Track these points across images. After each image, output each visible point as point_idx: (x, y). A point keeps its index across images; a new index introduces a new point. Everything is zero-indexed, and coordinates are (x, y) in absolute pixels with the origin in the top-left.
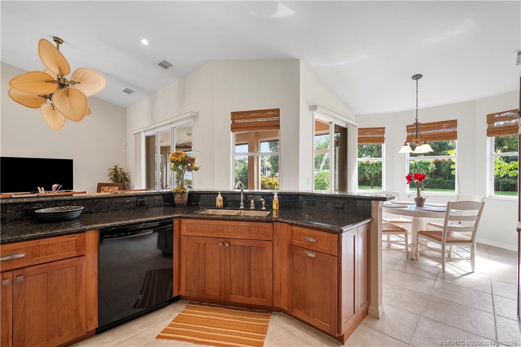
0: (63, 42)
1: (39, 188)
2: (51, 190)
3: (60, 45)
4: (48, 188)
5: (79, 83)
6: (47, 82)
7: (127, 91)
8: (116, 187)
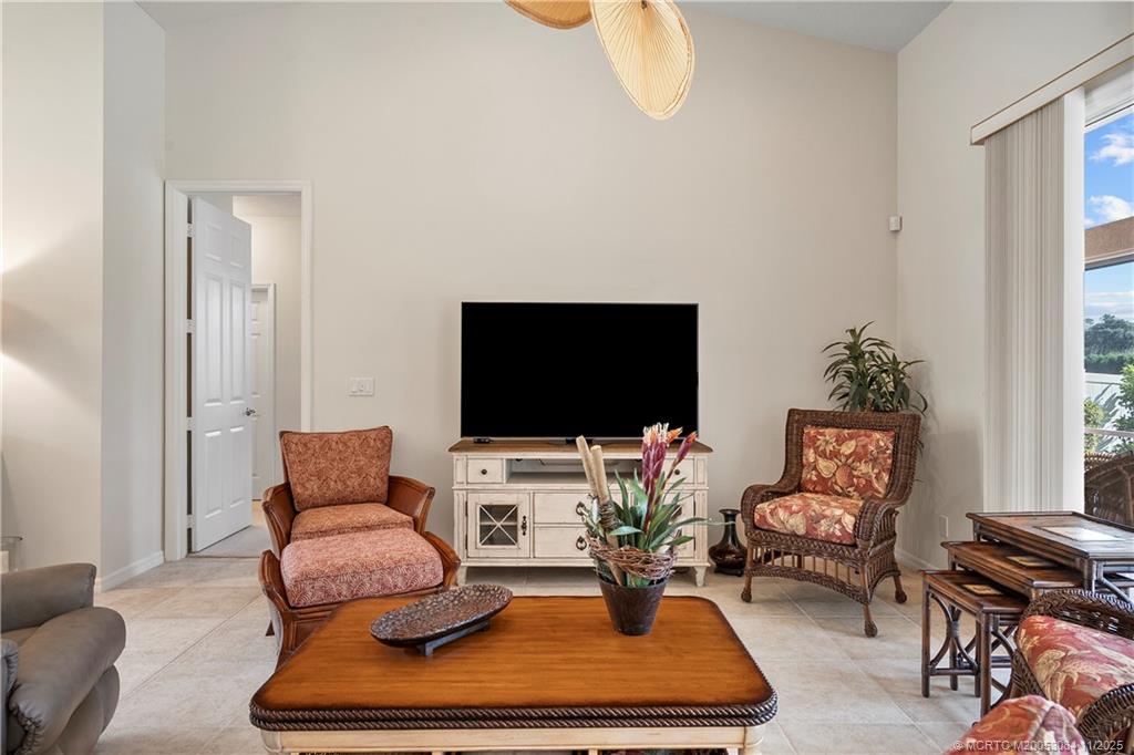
8: (877, 435)
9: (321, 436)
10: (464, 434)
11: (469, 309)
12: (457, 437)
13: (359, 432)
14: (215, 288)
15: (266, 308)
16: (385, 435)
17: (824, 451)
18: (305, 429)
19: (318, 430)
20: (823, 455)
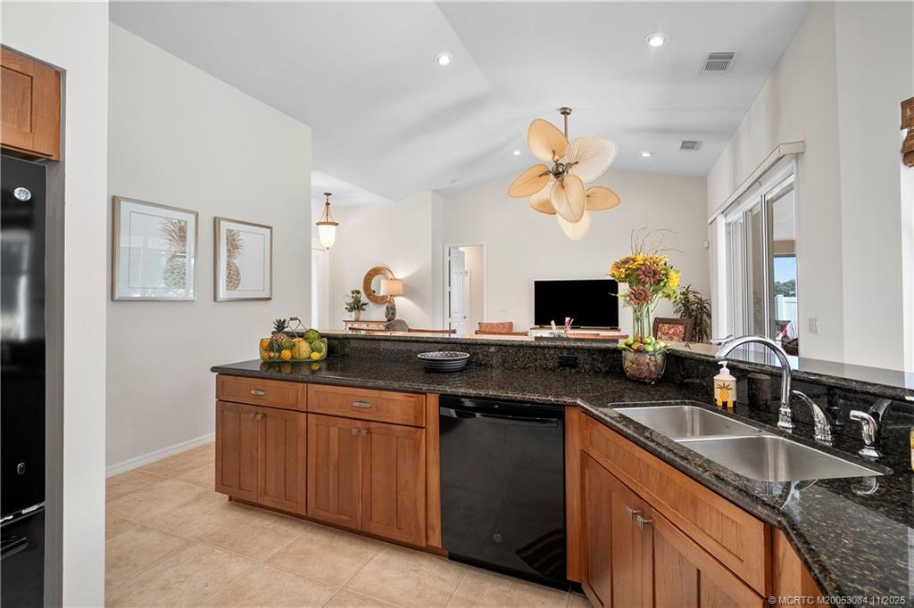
0: (571, 110)
1: (553, 322)
2: (564, 324)
3: (568, 116)
4: (560, 323)
5: (577, 163)
6: (540, 176)
7: (688, 145)
8: (680, 327)
9: (491, 324)
10: (536, 324)
11: (537, 283)
12: (533, 325)
13: (502, 324)
14: (456, 275)
15: (467, 279)
16: (511, 324)
17: (667, 333)
18: (485, 322)
19: (490, 322)
20: (663, 334)
